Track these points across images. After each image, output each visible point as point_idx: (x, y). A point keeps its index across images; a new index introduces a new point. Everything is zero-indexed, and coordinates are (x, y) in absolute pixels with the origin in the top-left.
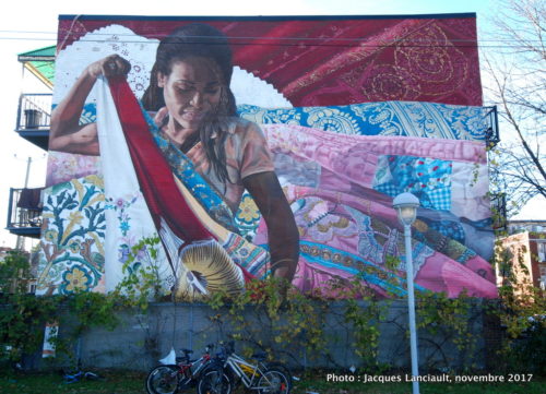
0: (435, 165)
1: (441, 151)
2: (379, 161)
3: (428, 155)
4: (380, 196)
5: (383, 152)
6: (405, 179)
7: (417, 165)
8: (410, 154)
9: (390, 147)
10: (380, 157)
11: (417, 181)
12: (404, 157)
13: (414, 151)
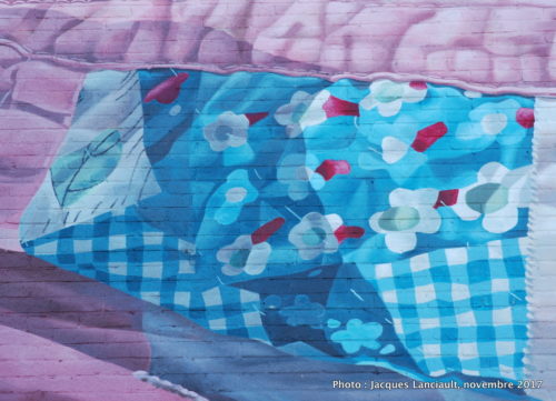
0: (430, 115)
1: (463, 44)
2: (85, 99)
3: (387, 66)
4: (62, 294)
5: (117, 56)
6: (237, 192)
7: (313, 117)
8: (280, 60)
9: (165, 28)
10: (93, 80)
11: (313, 204)
12: (239, 77)
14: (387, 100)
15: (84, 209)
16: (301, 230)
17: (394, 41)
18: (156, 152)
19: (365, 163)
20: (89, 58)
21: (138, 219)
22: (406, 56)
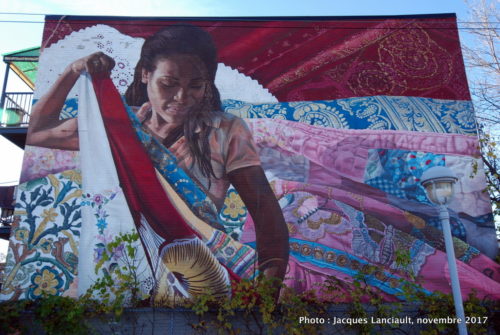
0: (428, 158)
1: (432, 144)
2: (369, 155)
3: (420, 148)
4: (372, 191)
5: (373, 146)
6: (398, 173)
7: (408, 159)
8: (401, 147)
9: (380, 140)
10: (370, 151)
11: (410, 175)
12: (394, 150)
13: (405, 145)
14: (420, 155)
15: (373, 175)
16: (409, 179)
17: (420, 143)
18: (383, 164)
19: (418, 167)
20: (368, 146)
21: (382, 177)
22: (423, 146)
